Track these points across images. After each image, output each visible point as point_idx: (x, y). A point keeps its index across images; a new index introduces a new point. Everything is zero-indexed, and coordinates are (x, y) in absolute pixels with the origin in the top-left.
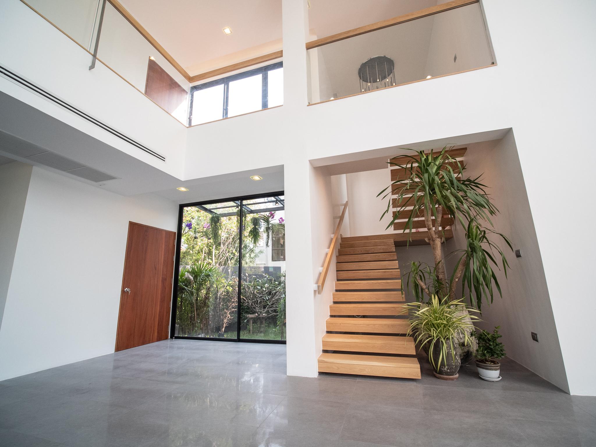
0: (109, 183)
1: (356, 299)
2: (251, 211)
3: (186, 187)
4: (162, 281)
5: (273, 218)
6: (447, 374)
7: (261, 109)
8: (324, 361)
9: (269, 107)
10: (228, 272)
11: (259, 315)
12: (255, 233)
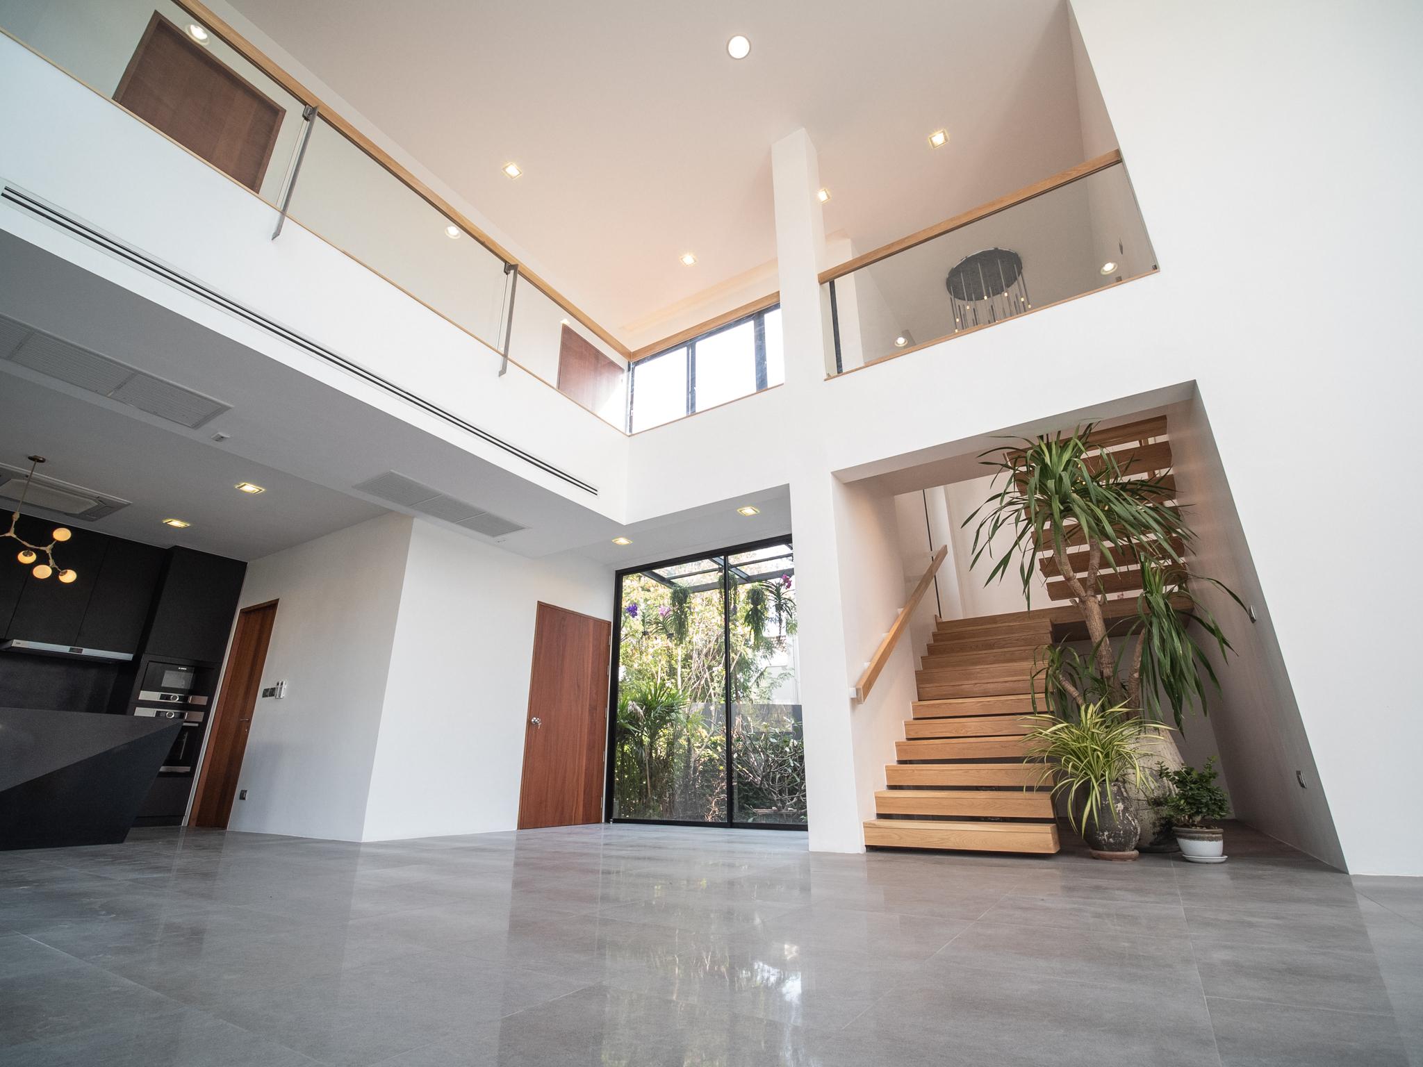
0: (511, 537)
1: (951, 732)
2: (747, 578)
3: (627, 537)
4: (589, 710)
5: (788, 587)
6: (1111, 847)
7: (754, 390)
8: (874, 824)
9: (769, 386)
10: (710, 712)
11: (779, 809)
12: (755, 619)
